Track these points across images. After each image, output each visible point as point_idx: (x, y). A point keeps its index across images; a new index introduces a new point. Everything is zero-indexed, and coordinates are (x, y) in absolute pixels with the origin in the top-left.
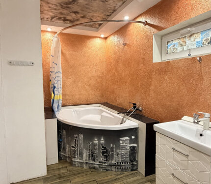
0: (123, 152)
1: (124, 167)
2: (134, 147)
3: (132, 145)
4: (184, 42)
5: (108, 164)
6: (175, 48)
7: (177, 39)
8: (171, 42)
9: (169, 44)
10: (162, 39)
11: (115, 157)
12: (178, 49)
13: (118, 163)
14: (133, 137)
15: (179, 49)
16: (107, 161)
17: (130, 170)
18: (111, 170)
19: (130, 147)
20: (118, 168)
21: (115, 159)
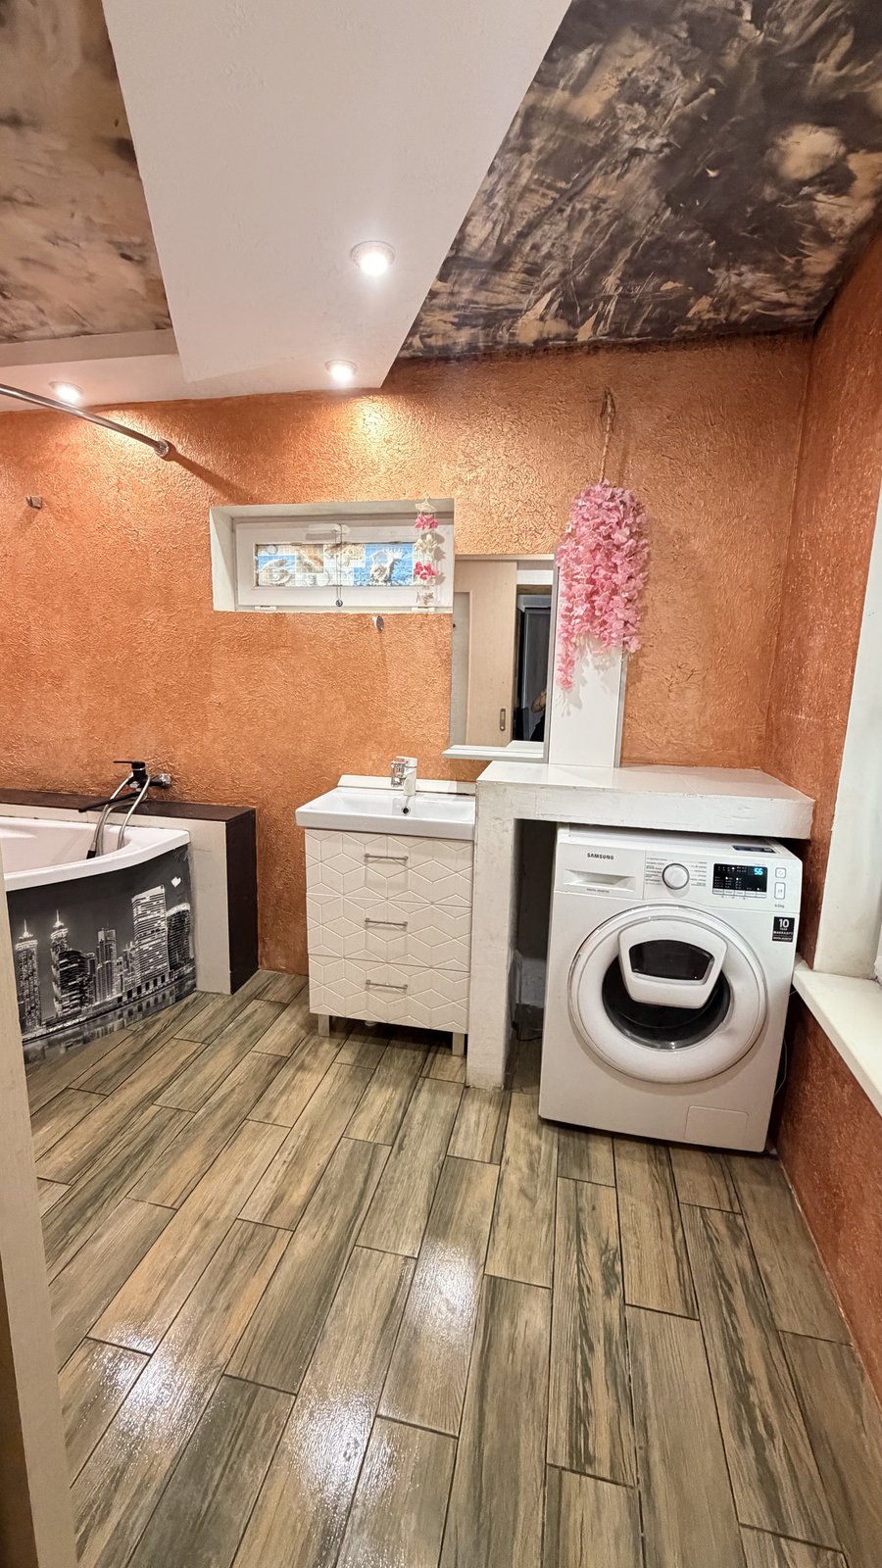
0: (145, 947)
1: (152, 1000)
2: (181, 915)
3: (174, 911)
4: (316, 559)
5: (91, 1013)
6: (284, 573)
7: (293, 545)
8: (272, 550)
9: (262, 553)
10: (233, 531)
11: (117, 975)
12: (299, 576)
13: (130, 994)
14: (176, 882)
15: (301, 579)
16: (82, 1004)
17: (171, 1000)
18: (105, 1032)
19: (169, 919)
20: (130, 1013)
21: (117, 983)
